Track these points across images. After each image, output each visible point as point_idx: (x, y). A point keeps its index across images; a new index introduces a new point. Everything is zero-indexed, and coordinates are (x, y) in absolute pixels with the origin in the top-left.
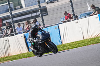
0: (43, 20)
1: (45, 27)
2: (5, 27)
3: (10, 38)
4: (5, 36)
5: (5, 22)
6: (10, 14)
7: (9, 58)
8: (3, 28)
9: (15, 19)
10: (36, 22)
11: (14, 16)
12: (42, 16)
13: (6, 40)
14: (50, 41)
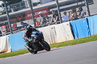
0: (88, 9)
1: (90, 16)
2: (52, 15)
3: (56, 26)
4: (51, 24)
5: (51, 10)
6: (56, 3)
7: (55, 45)
8: (49, 16)
9: (61, 8)
10: (81, 11)
11: (60, 5)
12: (88, 5)
13: (52, 28)
14: (44, 41)
